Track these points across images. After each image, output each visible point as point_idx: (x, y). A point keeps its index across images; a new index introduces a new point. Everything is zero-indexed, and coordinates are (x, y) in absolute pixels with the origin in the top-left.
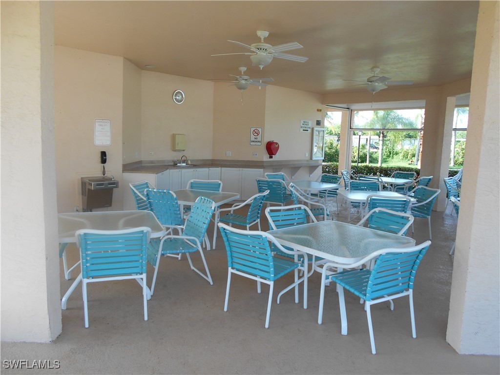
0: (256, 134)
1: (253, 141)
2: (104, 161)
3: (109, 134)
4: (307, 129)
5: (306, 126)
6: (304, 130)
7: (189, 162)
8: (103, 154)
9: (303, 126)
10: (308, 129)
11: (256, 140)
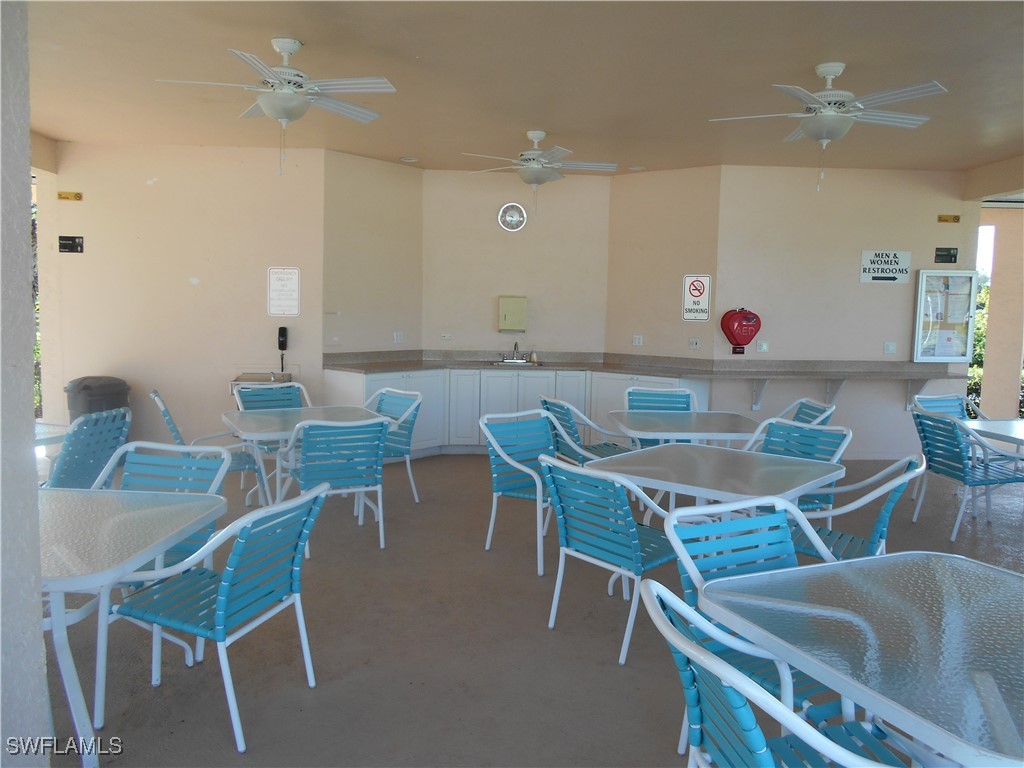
0: (696, 293)
1: (690, 311)
2: (283, 345)
3: (296, 295)
4: (891, 275)
5: (885, 267)
6: (874, 278)
7: (535, 357)
8: (283, 332)
9: (873, 266)
10: (896, 275)
11: (696, 307)
